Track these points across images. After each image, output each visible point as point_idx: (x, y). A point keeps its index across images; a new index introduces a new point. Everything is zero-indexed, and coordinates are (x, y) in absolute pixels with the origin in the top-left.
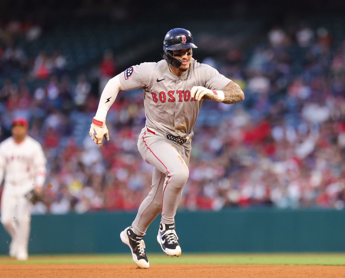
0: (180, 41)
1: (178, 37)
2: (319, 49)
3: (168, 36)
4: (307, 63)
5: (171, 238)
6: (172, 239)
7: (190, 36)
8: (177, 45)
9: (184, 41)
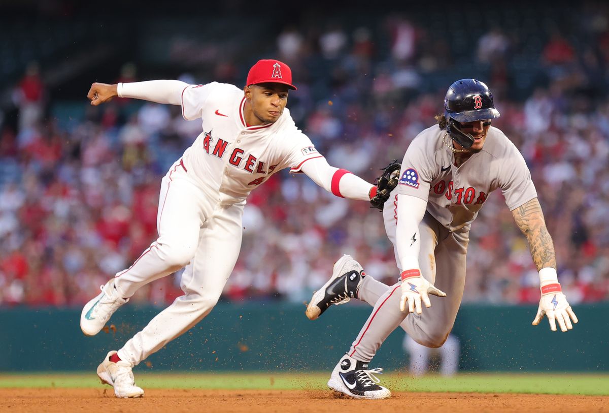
0: (470, 105)
1: (469, 96)
2: (354, 62)
3: (450, 92)
4: (336, 84)
5: (365, 380)
6: (367, 381)
7: (487, 93)
8: (467, 113)
9: (478, 105)
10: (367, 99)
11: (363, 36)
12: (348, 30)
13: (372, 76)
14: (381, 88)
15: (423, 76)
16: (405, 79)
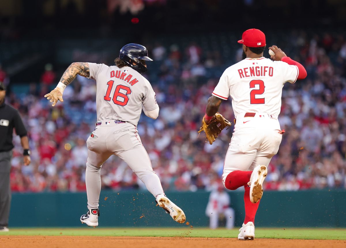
10: (178, 82)
11: (174, 48)
12: (167, 45)
13: (181, 70)
14: (185, 76)
15: (207, 69)
16: (198, 71)
